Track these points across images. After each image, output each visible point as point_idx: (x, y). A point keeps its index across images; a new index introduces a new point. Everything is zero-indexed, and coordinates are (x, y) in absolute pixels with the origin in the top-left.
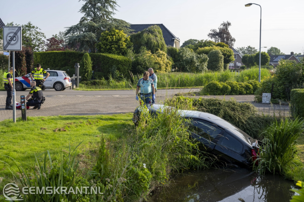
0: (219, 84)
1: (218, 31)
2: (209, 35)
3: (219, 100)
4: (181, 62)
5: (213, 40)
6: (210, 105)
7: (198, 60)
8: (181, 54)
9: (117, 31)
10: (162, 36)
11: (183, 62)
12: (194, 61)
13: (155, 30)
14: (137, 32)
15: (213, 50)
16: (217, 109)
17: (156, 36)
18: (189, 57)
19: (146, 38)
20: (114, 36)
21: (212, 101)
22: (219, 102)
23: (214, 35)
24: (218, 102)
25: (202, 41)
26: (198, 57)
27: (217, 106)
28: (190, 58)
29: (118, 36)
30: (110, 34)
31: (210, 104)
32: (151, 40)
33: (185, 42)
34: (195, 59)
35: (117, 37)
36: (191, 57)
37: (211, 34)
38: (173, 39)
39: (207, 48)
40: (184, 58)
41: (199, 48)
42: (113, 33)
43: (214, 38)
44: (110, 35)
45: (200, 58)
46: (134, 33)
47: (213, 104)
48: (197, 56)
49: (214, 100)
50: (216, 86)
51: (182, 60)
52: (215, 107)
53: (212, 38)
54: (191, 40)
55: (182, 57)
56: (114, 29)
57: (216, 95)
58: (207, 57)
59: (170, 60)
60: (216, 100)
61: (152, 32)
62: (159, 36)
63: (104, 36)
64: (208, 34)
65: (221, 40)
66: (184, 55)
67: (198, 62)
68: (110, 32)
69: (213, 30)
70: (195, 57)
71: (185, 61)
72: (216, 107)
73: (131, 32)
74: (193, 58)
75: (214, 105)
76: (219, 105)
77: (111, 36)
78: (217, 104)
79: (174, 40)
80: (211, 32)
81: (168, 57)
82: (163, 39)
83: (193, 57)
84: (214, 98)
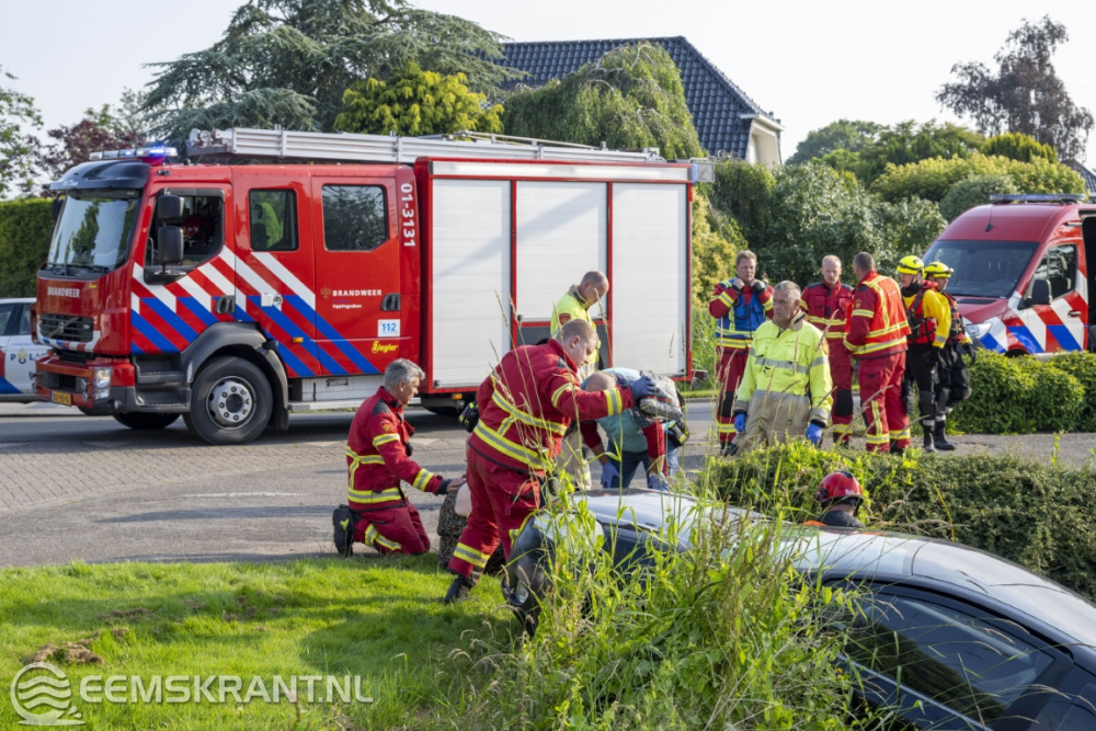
0: (1017, 369)
1: (994, 72)
2: (942, 97)
3: (1022, 463)
4: (788, 243)
5: (967, 122)
6: (972, 498)
7: (885, 231)
8: (789, 200)
9: (431, 77)
10: (683, 101)
11: (802, 242)
12: (864, 241)
13: (644, 67)
14: (545, 82)
15: (973, 178)
16: (1016, 517)
17: (648, 103)
18: (836, 219)
19: (594, 117)
20: (416, 108)
21: (980, 470)
22: (1027, 474)
23: (972, 93)
24: (1017, 474)
25: (905, 127)
26: (888, 219)
27: (1010, 501)
28: (841, 225)
29: (439, 103)
30: (390, 93)
31: (974, 489)
32: (619, 122)
33: (811, 136)
34: (869, 226)
35: (429, 112)
36: (845, 214)
37: (956, 90)
38: (743, 116)
39: (934, 166)
40: (809, 225)
41: (891, 166)
42: (408, 91)
43: (973, 109)
44: (390, 102)
45: (895, 223)
46: (524, 89)
47: (986, 488)
48: (882, 210)
49: (996, 467)
50: (999, 378)
51: (796, 231)
52: (1002, 505)
53: (959, 110)
54: (843, 123)
55: (794, 216)
56: (414, 67)
57: (1000, 431)
58: (939, 216)
59: (726, 234)
60: (1003, 467)
61: (625, 83)
62: (663, 100)
63: (358, 106)
64: (942, 90)
65: (1011, 122)
66: (806, 206)
67: (885, 247)
68: (392, 83)
69: (969, 70)
70: (868, 215)
71: (812, 237)
72: (1008, 509)
73: (507, 84)
74: (857, 224)
75: (994, 492)
76: (1023, 493)
77: (397, 107)
78: (1013, 490)
79: (747, 123)
80: (955, 80)
81: (719, 217)
82: (688, 118)
83: (859, 217)
84: (992, 454)
